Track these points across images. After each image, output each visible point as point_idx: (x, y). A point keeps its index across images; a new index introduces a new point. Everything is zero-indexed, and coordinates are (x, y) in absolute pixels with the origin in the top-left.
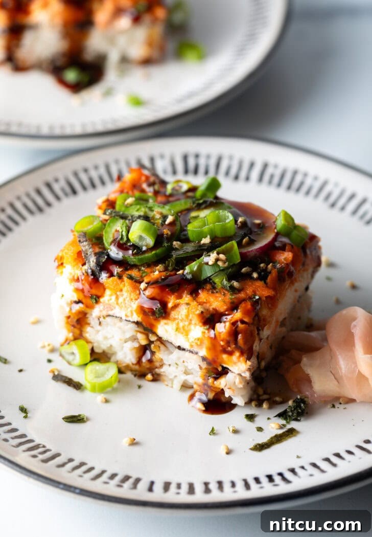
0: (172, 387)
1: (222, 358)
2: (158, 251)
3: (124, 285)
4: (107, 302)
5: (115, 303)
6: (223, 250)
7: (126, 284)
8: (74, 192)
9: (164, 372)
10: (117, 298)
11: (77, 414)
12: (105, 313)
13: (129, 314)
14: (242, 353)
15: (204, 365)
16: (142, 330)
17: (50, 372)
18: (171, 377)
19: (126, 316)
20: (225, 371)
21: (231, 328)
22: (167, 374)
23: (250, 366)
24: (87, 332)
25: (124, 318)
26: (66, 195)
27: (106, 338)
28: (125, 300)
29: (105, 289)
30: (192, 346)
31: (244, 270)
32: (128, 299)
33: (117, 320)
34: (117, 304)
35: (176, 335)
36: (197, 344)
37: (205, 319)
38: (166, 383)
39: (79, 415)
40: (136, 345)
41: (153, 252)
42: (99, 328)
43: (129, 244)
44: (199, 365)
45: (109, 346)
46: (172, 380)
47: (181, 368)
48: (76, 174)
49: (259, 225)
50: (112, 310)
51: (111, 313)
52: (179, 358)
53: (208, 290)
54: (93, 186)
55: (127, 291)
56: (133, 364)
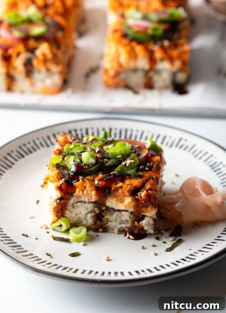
0: (114, 233)
1: (143, 210)
2: (98, 165)
3: (86, 184)
4: (77, 195)
5: (82, 194)
6: (131, 158)
7: (87, 183)
8: (23, 156)
9: (109, 225)
10: (83, 191)
11: (74, 252)
12: (76, 201)
13: (90, 199)
14: (152, 205)
15: (132, 216)
16: (97, 206)
17: (51, 237)
18: (113, 227)
19: (88, 200)
20: (143, 217)
21: (146, 193)
22: (110, 226)
23: (157, 211)
24: (66, 214)
25: (87, 201)
26: (19, 158)
27: (76, 214)
28: (87, 191)
29: (75, 189)
30: (126, 207)
31: (141, 167)
32: (90, 190)
33: (83, 204)
34: (83, 194)
35: (116, 203)
36: (129, 205)
37: (131, 192)
38: (110, 231)
39: (76, 253)
40: (94, 214)
41: (96, 166)
42: (73, 210)
43: (83, 165)
44: (130, 217)
45: (78, 218)
46: (113, 229)
47: (118, 221)
48: (20, 147)
49: (138, 147)
50: (80, 198)
51: (79, 200)
52: (117, 216)
53: (128, 179)
54: (31, 152)
55: (89, 187)
56: (92, 225)
